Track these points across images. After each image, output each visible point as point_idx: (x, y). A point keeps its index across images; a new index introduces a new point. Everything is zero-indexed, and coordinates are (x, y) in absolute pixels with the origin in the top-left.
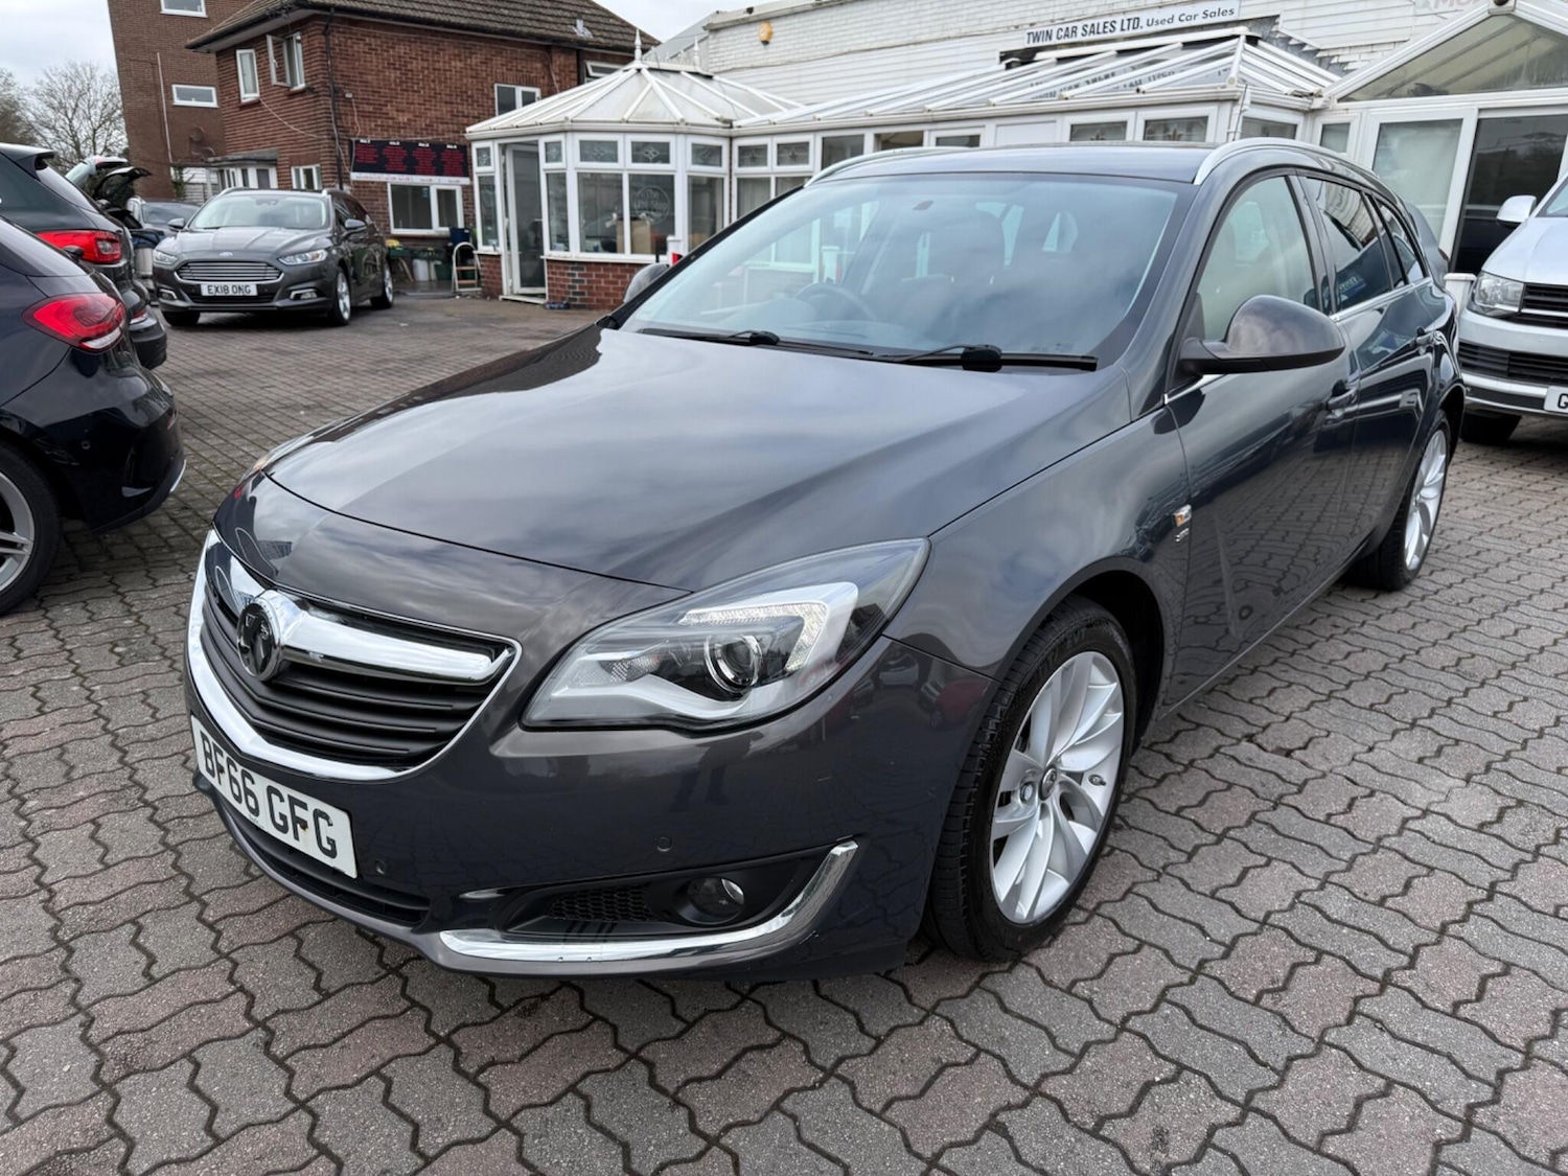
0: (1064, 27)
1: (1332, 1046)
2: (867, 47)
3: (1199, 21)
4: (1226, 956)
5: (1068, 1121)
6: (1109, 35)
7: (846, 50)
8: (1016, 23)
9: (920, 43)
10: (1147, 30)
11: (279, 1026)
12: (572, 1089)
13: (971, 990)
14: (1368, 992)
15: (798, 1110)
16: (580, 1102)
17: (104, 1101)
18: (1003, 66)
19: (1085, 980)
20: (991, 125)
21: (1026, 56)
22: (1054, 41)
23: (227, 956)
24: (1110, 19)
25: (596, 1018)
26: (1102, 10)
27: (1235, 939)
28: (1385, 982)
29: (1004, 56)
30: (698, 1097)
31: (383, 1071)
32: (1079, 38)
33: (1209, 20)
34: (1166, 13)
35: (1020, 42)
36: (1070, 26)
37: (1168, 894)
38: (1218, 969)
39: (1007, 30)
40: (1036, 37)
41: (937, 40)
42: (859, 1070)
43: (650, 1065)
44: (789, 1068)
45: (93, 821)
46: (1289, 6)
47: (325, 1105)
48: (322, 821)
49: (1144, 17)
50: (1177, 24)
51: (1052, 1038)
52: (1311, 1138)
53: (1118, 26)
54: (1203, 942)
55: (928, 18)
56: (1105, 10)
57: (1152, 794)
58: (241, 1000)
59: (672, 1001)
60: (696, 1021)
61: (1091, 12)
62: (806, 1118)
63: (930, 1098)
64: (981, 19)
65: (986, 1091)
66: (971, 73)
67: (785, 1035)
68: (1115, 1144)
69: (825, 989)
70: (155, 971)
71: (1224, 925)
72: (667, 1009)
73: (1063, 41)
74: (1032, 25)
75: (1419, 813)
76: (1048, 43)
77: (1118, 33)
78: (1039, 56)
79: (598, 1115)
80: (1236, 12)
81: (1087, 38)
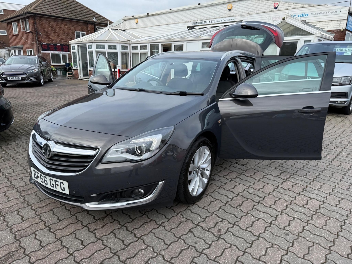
0: (200, 22)
1: (249, 214)
2: (159, 25)
3: (227, 21)
4: (231, 200)
5: (203, 229)
6: (209, 24)
7: (154, 25)
8: (190, 21)
9: (170, 24)
10: (217, 23)
11: (52, 226)
12: (112, 232)
13: (186, 209)
14: (256, 205)
15: (155, 232)
16: (113, 234)
17: (18, 243)
18: (188, 29)
19: (206, 206)
20: (185, 42)
21: (192, 28)
22: (198, 24)
23: (38, 215)
24: (209, 20)
25: (115, 220)
26: (207, 18)
27: (233, 198)
28: (259, 203)
29: (188, 27)
30: (136, 231)
31: (74, 232)
32: (203, 24)
33: (229, 21)
34: (220, 19)
35: (191, 25)
36: (201, 21)
37: (221, 191)
38: (230, 203)
39: (188, 22)
40: (194, 24)
41: (174, 24)
42: (166, 224)
43: (126, 227)
44: (153, 225)
45: (4, 192)
46: (244, 18)
47: (63, 239)
48: (62, 184)
49: (216, 20)
50: (222, 22)
51: (200, 216)
52: (245, 229)
53: (211, 22)
54: (227, 198)
55: (171, 19)
56: (208, 18)
57: (218, 174)
58: (43, 223)
59: (130, 216)
60: (134, 219)
61: (205, 19)
62: (156, 233)
63: (179, 228)
64: (183, 20)
65: (189, 226)
66: (181, 31)
67: (151, 220)
68: (211, 232)
69: (159, 212)
70: (24, 219)
71: (231, 195)
72: (129, 217)
73: (200, 24)
74: (193, 21)
75: (266, 174)
76: (197, 25)
77: (211, 23)
78: (195, 27)
79: (117, 236)
80: (234, 19)
81: (205, 24)
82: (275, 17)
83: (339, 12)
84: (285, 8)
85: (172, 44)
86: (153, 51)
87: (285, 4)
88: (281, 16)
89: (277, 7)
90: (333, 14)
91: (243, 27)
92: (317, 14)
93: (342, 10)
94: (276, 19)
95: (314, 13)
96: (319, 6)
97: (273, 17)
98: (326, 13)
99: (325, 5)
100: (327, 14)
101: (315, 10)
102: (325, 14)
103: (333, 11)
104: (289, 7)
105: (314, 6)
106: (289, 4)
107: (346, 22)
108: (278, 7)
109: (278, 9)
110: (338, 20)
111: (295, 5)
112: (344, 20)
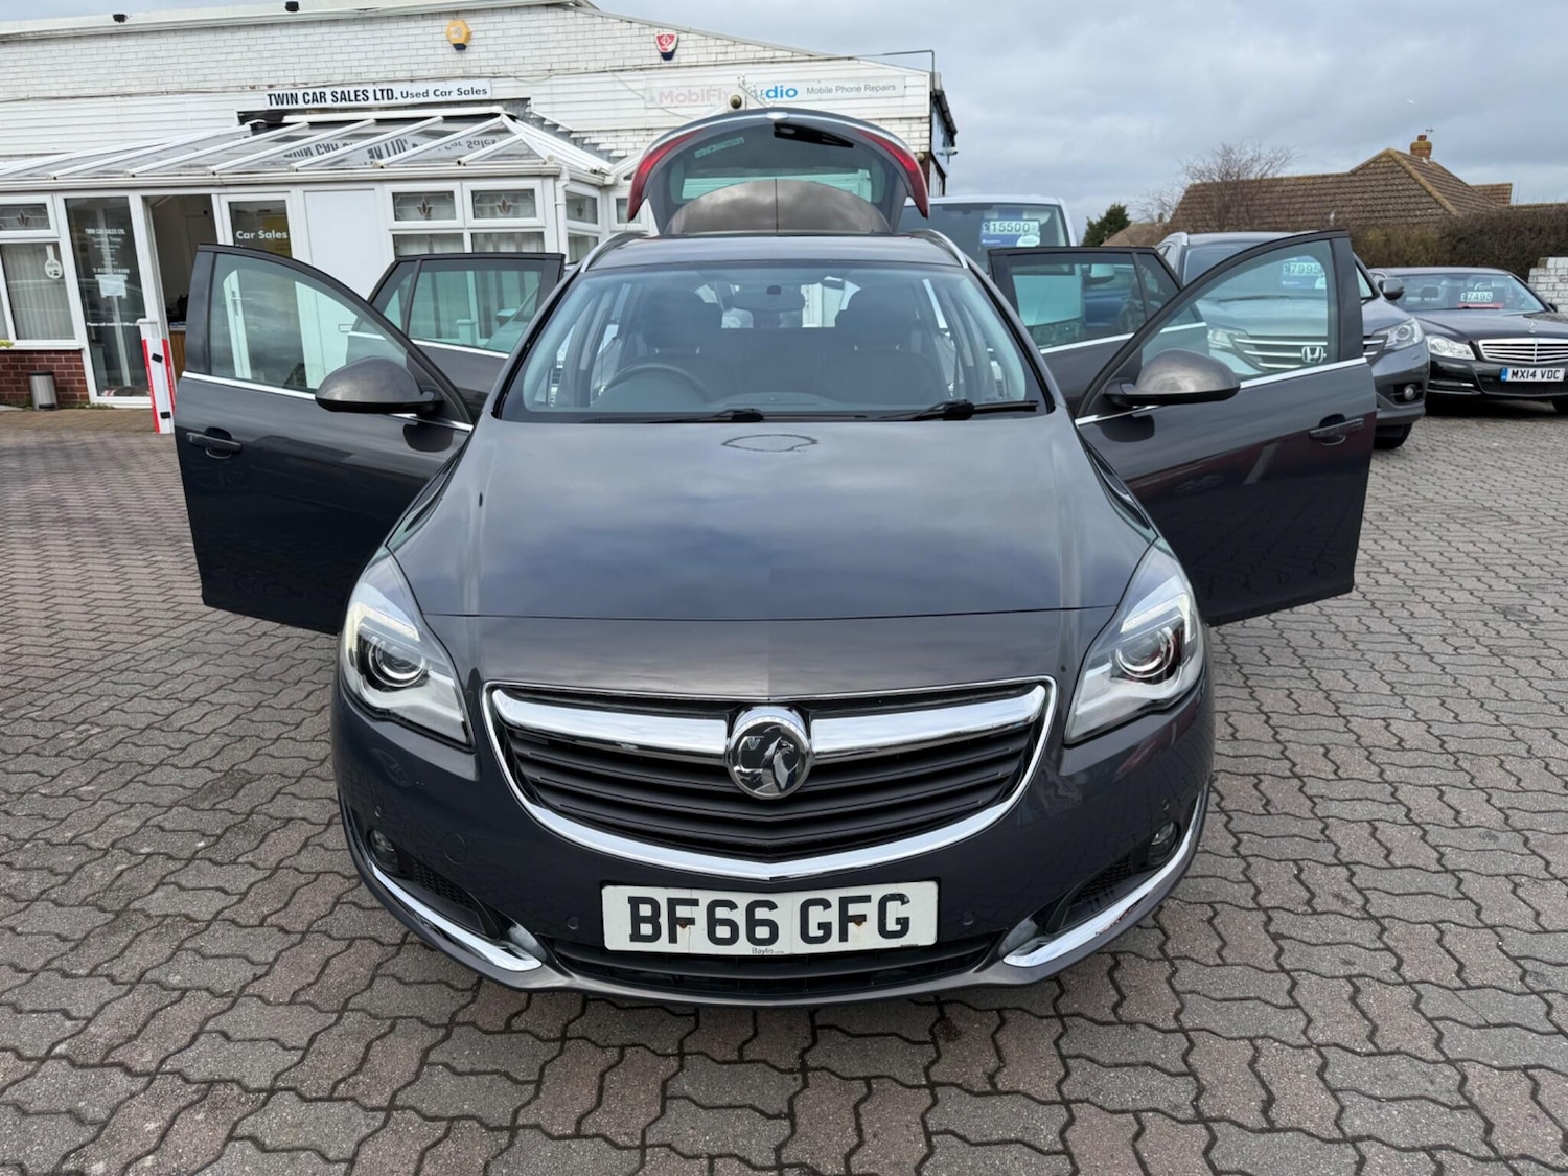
0: (310, 91)
2: (54, 94)
3: (454, 97)
6: (362, 104)
7: (23, 96)
8: (251, 83)
9: (129, 95)
10: (401, 101)
18: (247, 127)
20: (297, 191)
21: (272, 120)
22: (302, 104)
24: (361, 88)
26: (348, 78)
29: (244, 117)
32: (329, 104)
33: (464, 98)
34: (415, 88)
35: (260, 103)
36: (317, 91)
39: (242, 89)
40: (279, 99)
41: (152, 94)
46: (537, 90)
49: (397, 89)
50: (432, 99)
53: (371, 95)
55: (134, 69)
56: (352, 78)
61: (338, 79)
64: (205, 75)
66: (214, 132)
73: (310, 105)
74: (270, 86)
76: (294, 106)
77: (371, 102)
78: (287, 119)
80: (488, 91)
81: (339, 104)
82: (671, 93)
83: (899, 91)
84: (703, 59)
85: (214, 198)
86: (90, 231)
87: (703, 43)
88: (693, 90)
89: (674, 51)
90: (881, 93)
91: (780, 129)
92: (830, 91)
93: (909, 81)
94: (676, 103)
95: (816, 86)
96: (829, 59)
97: (661, 94)
98: (859, 89)
99: (849, 58)
100: (864, 93)
101: (818, 76)
102: (854, 94)
103: (882, 83)
104: (721, 57)
105: (811, 58)
106: (719, 42)
107: (928, 126)
108: (677, 53)
109: (675, 60)
110: (900, 119)
111: (741, 48)
112: (920, 118)
